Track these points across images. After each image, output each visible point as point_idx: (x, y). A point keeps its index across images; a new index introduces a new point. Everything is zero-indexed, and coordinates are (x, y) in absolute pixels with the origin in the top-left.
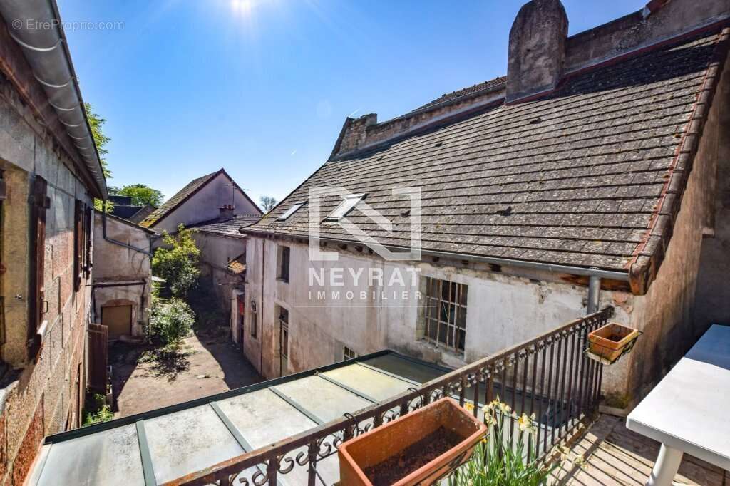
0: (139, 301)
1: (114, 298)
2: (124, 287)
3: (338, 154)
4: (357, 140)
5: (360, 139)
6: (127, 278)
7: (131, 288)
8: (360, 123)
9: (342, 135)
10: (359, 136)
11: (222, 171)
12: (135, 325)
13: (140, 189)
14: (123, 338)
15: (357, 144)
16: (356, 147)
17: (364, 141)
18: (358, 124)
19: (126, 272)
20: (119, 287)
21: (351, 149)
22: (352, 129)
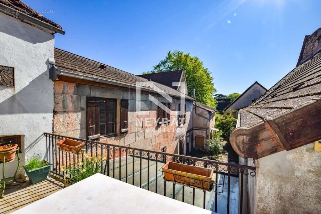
0: (206, 137)
1: (198, 134)
2: (201, 131)
3: (302, 61)
4: (312, 48)
5: (314, 47)
6: (202, 128)
7: (203, 131)
8: (314, 36)
9: (303, 48)
10: (314, 45)
11: (256, 82)
12: (205, 145)
13: (235, 95)
14: (201, 149)
15: (312, 51)
16: (312, 53)
17: (316, 47)
18: (312, 37)
19: (202, 126)
20: (200, 131)
21: (309, 55)
22: (309, 42)
